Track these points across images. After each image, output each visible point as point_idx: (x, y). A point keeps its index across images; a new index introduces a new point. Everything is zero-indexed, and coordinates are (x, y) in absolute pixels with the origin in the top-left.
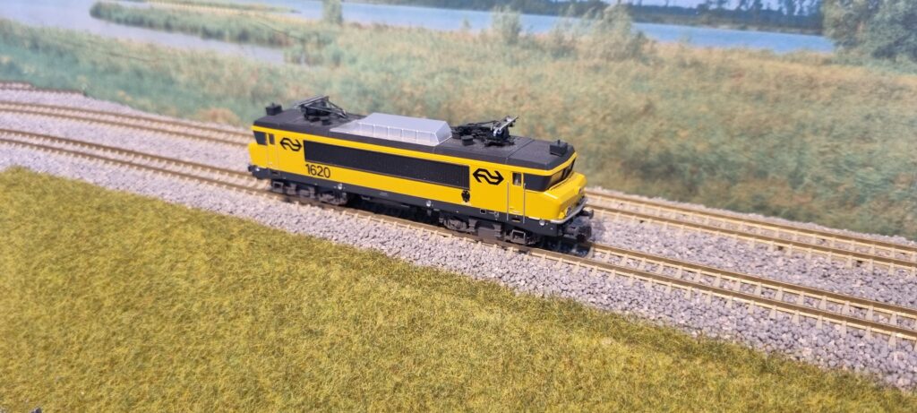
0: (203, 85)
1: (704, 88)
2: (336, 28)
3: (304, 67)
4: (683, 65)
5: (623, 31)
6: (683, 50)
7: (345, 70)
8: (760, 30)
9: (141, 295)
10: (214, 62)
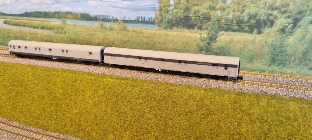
1: (138, 36)
2: (65, 25)
3: (58, 34)
4: (134, 32)
5: (122, 25)
6: (133, 29)
8: (145, 24)
9: (16, 83)
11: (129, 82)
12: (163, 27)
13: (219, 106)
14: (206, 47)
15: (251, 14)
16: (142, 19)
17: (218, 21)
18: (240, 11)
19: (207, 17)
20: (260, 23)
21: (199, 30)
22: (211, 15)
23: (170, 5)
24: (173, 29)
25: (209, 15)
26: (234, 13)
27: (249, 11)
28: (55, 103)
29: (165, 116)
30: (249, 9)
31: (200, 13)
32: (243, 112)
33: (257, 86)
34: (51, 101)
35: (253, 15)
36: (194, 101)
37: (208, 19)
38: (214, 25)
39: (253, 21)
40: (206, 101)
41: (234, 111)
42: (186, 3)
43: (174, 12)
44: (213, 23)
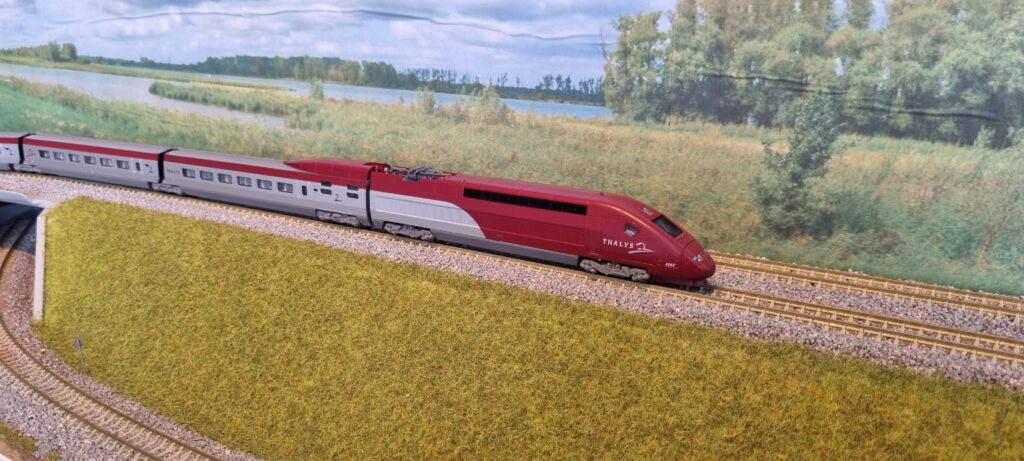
0: (228, 145)
1: (544, 142)
2: (319, 102)
3: (298, 130)
4: (531, 127)
5: (496, 103)
6: (530, 117)
7: (326, 133)
8: (571, 103)
9: (157, 275)
10: (237, 127)
11: (486, 298)
12: (632, 114)
13: (795, 416)
14: (786, 190)
15: (966, 71)
16: (560, 85)
17: (834, 94)
18: (922, 57)
19: (790, 79)
20: (1003, 105)
21: (762, 128)
22: (808, 71)
23: (658, 36)
24: (668, 120)
25: (800, 74)
26: (896, 65)
27: (958, 59)
28: (252, 351)
29: (592, 432)
30: (957, 51)
31: (767, 65)
32: (890, 448)
33: (965, 351)
34: (243, 341)
35: (974, 74)
36: (704, 389)
37: (795, 87)
38: (817, 109)
39: (973, 98)
40: (750, 393)
41: (853, 443)
42: (715, 29)
43: (672, 61)
44: (816, 101)
